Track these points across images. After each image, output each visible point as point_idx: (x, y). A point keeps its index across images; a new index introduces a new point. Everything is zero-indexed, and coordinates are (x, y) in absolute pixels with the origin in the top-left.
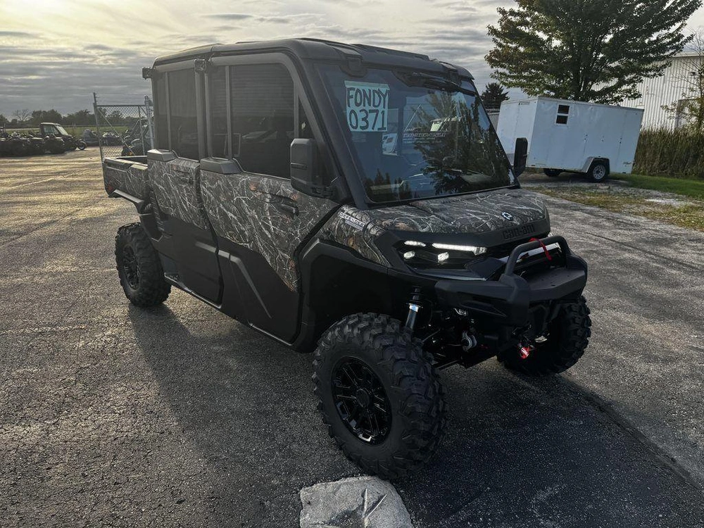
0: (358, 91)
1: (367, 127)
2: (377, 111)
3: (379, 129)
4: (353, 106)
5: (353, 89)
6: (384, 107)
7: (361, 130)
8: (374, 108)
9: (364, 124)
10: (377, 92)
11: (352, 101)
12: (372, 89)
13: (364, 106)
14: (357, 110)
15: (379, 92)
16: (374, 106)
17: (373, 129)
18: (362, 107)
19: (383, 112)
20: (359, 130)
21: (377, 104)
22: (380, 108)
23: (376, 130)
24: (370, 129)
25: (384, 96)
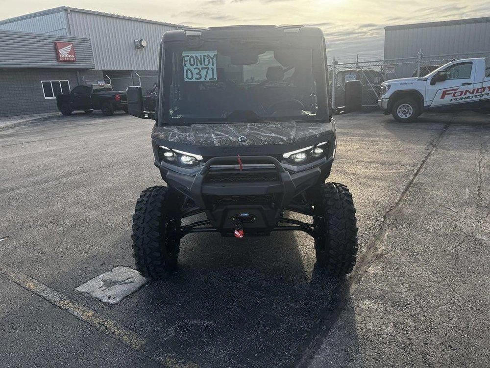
0: (192, 57)
1: (201, 78)
2: (208, 69)
3: (210, 79)
4: (188, 66)
5: (188, 56)
6: (213, 65)
7: (196, 80)
8: (204, 66)
9: (198, 76)
10: (205, 56)
11: (187, 63)
12: (202, 55)
13: (197, 65)
14: (192, 68)
15: (208, 56)
16: (205, 65)
17: (205, 79)
18: (195, 66)
19: (212, 69)
20: (194, 80)
21: (207, 63)
22: (210, 66)
23: (208, 79)
24: (203, 79)
25: (212, 59)
